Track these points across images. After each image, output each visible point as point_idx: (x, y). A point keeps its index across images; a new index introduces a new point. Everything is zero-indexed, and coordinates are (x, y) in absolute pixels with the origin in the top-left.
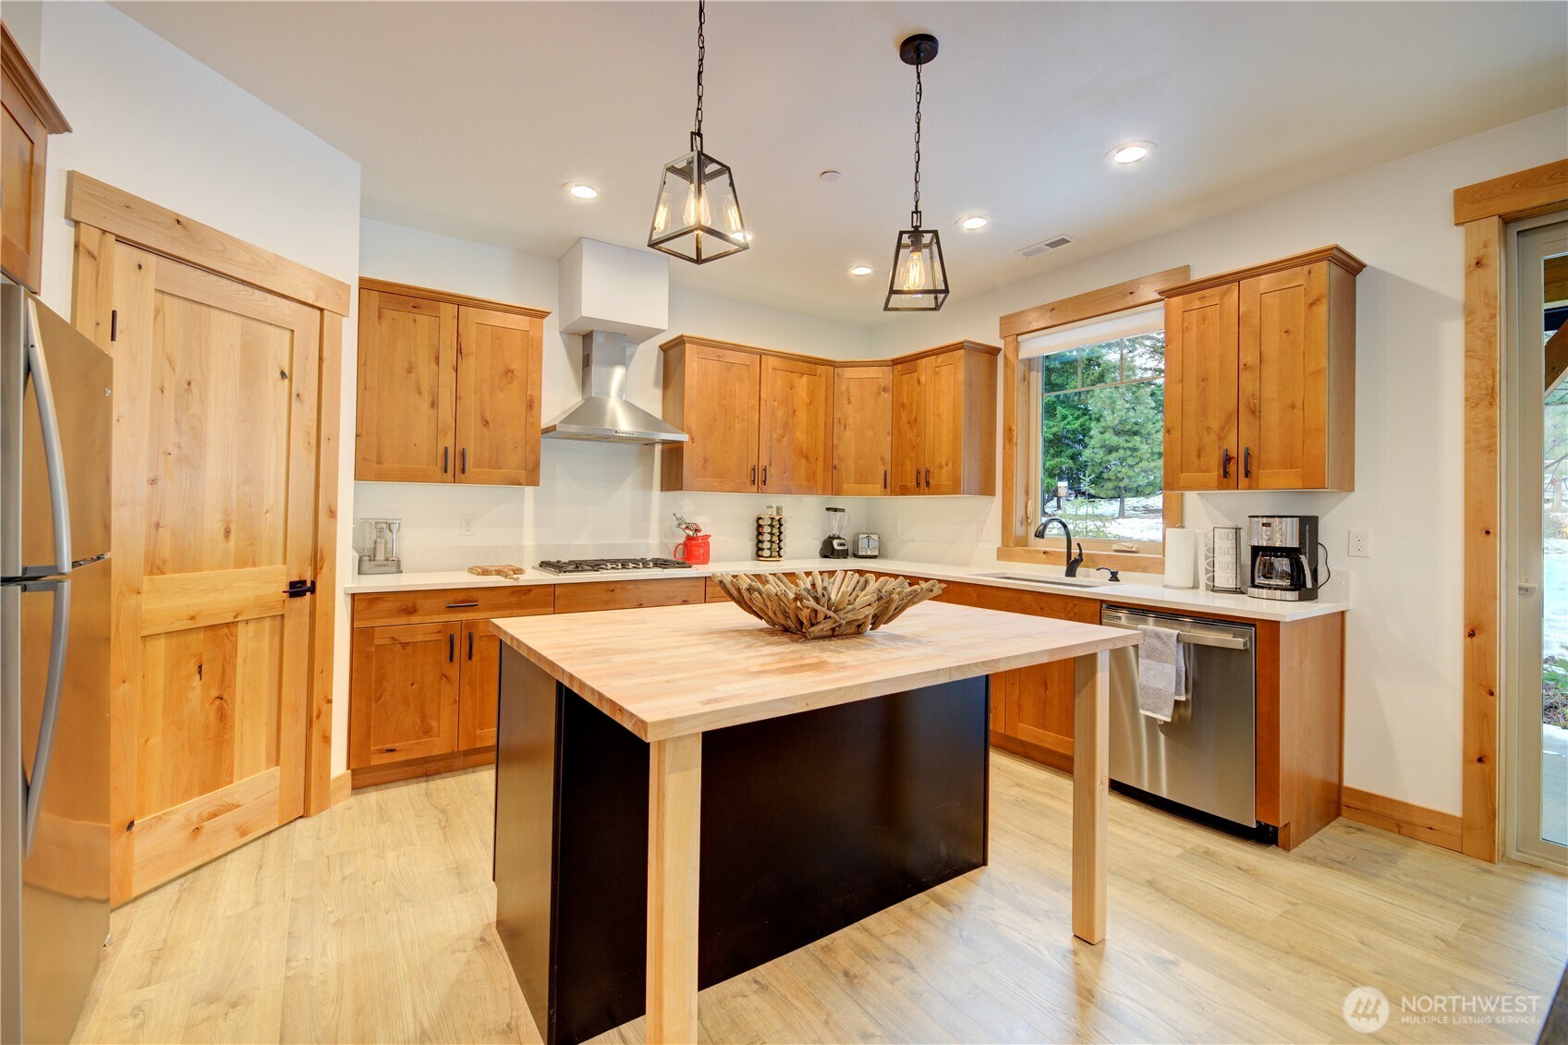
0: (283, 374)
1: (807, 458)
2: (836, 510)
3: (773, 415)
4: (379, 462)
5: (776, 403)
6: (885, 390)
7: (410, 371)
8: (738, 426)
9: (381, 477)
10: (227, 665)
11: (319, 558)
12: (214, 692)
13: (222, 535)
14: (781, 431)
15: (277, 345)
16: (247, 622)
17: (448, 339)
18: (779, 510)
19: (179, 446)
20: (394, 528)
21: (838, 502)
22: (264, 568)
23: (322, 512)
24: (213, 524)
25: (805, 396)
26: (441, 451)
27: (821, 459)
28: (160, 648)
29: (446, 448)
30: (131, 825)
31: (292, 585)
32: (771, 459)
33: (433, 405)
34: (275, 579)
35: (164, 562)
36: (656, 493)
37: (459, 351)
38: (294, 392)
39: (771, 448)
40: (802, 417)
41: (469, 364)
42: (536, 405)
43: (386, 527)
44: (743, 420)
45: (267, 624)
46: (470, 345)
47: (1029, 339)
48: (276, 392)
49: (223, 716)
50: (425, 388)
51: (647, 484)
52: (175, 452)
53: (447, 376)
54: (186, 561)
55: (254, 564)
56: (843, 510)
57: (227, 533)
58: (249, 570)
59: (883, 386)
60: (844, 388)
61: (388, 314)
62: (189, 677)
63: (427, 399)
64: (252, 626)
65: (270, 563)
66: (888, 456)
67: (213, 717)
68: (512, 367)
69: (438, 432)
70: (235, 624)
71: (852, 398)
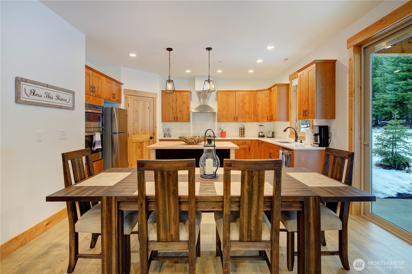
0: (149, 108)
1: (249, 114)
2: (262, 126)
3: (239, 105)
4: (165, 119)
5: (240, 102)
6: (267, 96)
7: (169, 104)
8: (230, 108)
9: (166, 121)
10: (142, 147)
11: (154, 134)
12: (141, 151)
13: (141, 130)
14: (241, 108)
15: (147, 104)
16: (145, 142)
17: (175, 98)
18: (244, 126)
19: (136, 119)
20: (170, 130)
21: (262, 124)
22: (147, 135)
23: (155, 127)
24: (140, 129)
25: (248, 99)
26: (174, 117)
27: (253, 114)
28: (135, 144)
29: (174, 116)
30: (132, 165)
31: (150, 137)
32: (239, 114)
33: (173, 109)
34: (148, 136)
35: (135, 133)
36: (216, 123)
37: (176, 100)
38: (150, 110)
39: (239, 112)
40: (247, 104)
41: (178, 101)
42: (189, 107)
43: (168, 130)
44: (232, 107)
45: (147, 143)
46: (178, 99)
47: (294, 81)
48: (148, 110)
49: (142, 154)
50: (171, 107)
51: (214, 121)
52: (135, 120)
53: (175, 104)
54: (137, 133)
55: (145, 134)
56: (263, 126)
57: (142, 130)
58: (145, 135)
59: (267, 95)
60: (258, 96)
61: (166, 95)
62: (138, 148)
63: (172, 108)
64: (145, 143)
65: (148, 134)
66: (268, 112)
67: (141, 154)
68: (185, 101)
69: (174, 113)
70: (143, 142)
71: (260, 99)
